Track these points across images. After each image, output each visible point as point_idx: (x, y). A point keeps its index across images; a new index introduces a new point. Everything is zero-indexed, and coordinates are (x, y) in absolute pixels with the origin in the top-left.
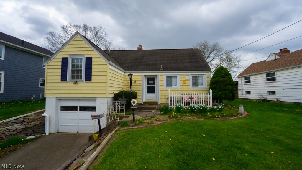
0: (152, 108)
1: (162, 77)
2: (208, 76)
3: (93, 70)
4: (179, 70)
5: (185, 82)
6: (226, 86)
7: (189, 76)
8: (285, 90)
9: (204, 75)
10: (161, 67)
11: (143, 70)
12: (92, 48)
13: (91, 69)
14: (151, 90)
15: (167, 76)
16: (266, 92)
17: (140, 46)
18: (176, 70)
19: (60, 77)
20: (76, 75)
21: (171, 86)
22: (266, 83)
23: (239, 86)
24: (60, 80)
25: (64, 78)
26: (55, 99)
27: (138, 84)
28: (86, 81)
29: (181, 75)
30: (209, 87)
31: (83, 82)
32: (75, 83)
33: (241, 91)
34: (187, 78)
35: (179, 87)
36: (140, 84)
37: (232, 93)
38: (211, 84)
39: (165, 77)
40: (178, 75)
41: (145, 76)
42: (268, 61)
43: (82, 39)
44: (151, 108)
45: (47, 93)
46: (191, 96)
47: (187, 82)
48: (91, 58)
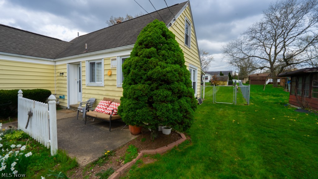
1: (84, 65)
5: (109, 74)
10: (86, 48)
21: (95, 81)
27: (65, 78)
29: (105, 60)
35: (103, 84)
39: (88, 65)
40: (101, 59)
47: (113, 72)
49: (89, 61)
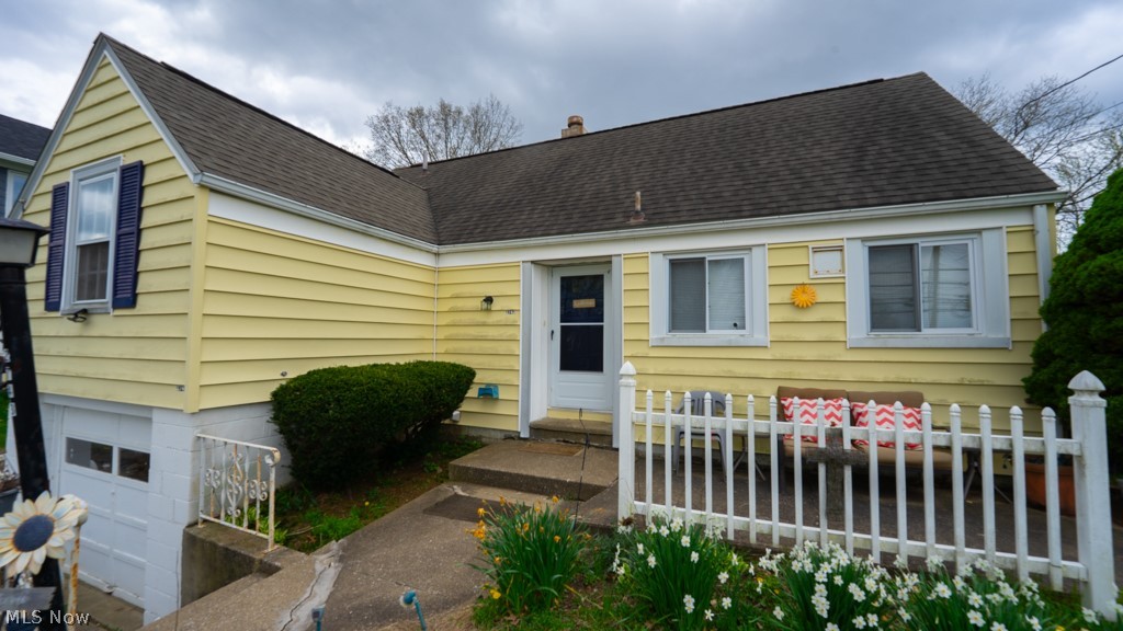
0: (543, 479)
1: (639, 268)
2: (1022, 244)
3: (144, 242)
4: (757, 213)
5: (802, 299)
7: (840, 249)
9: (979, 232)
10: (639, 207)
15: (673, 263)
17: (575, 122)
18: (738, 214)
21: (701, 329)
25: (53, 295)
27: (503, 317)
28: (115, 304)
29: (773, 248)
30: (1035, 337)
31: (108, 313)
34: (827, 264)
35: (760, 337)
36: (512, 317)
38: (1050, 312)
39: (660, 273)
40: (749, 248)
41: (546, 267)
44: (533, 478)
47: (823, 295)
49: (665, 254)
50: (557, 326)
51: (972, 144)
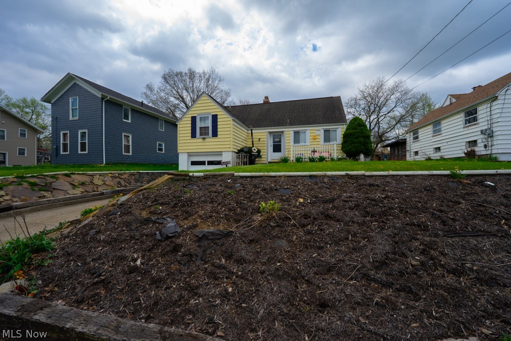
1: (289, 133)
2: (342, 130)
3: (219, 127)
4: (308, 124)
5: (315, 138)
6: (358, 138)
7: (320, 130)
8: (449, 143)
9: (339, 128)
10: (288, 122)
11: (268, 126)
12: (217, 106)
13: (217, 125)
14: (277, 148)
15: (294, 132)
16: (432, 149)
17: (267, 98)
18: (305, 124)
19: (190, 135)
20: (204, 131)
21: (299, 143)
22: (433, 136)
23: (407, 145)
24: (190, 137)
25: (194, 135)
26: (186, 154)
27: (262, 142)
28: (213, 136)
29: (310, 130)
31: (210, 138)
32: (204, 139)
33: (409, 151)
34: (318, 133)
36: (264, 142)
37: (364, 146)
39: (292, 134)
40: (307, 130)
41: (270, 133)
42: (445, 107)
43: (207, 98)
45: (180, 149)
46: (314, 149)
47: (317, 137)
48: (217, 115)
49: (293, 130)
50: (272, 144)
51: (341, 114)
